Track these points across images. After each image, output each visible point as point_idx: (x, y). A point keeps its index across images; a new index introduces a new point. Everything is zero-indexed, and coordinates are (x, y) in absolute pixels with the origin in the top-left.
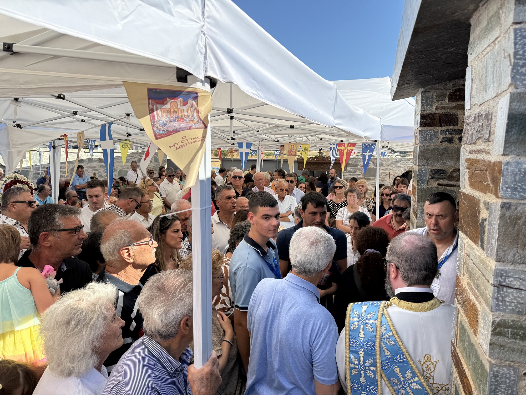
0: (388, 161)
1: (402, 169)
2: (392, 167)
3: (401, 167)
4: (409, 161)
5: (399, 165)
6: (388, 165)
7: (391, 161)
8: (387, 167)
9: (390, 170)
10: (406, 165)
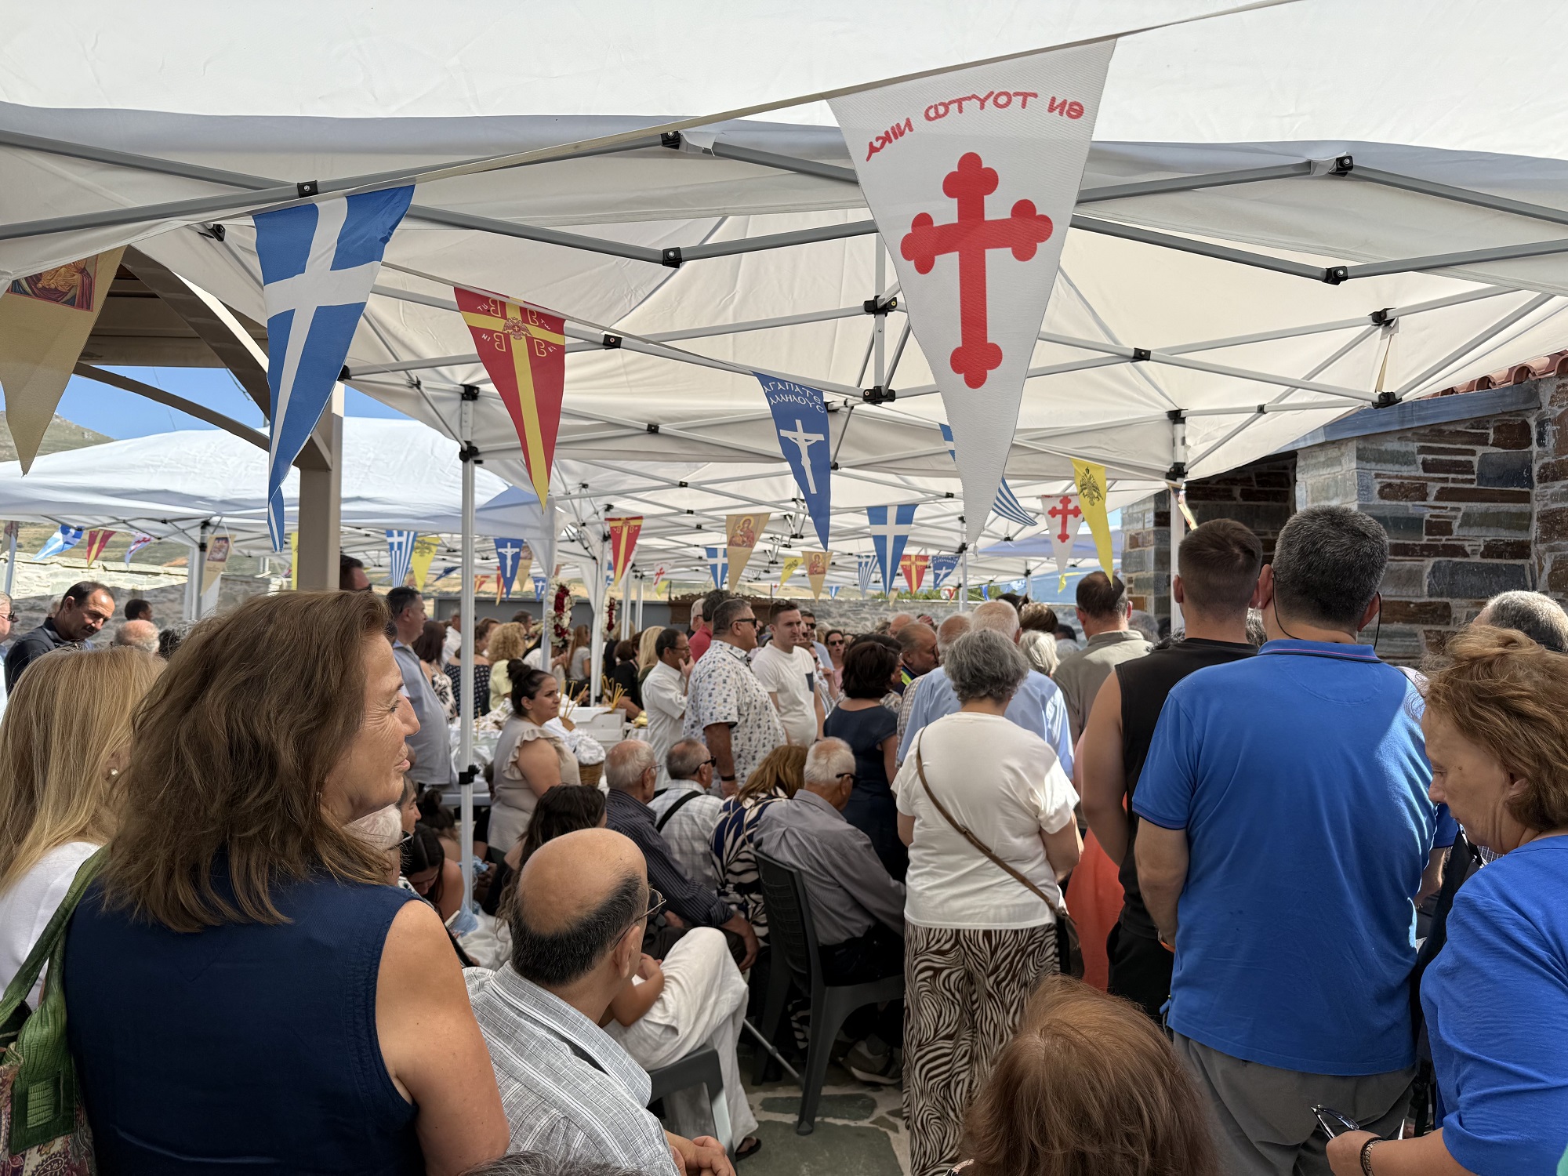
0: (841, 607)
1: (868, 624)
2: (849, 618)
3: (866, 619)
4: (881, 606)
5: (863, 615)
6: (841, 616)
7: (846, 607)
8: (838, 619)
9: (846, 624)
10: (876, 614)
